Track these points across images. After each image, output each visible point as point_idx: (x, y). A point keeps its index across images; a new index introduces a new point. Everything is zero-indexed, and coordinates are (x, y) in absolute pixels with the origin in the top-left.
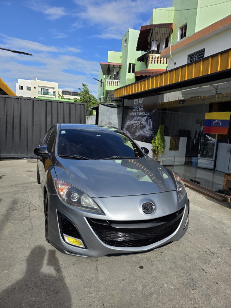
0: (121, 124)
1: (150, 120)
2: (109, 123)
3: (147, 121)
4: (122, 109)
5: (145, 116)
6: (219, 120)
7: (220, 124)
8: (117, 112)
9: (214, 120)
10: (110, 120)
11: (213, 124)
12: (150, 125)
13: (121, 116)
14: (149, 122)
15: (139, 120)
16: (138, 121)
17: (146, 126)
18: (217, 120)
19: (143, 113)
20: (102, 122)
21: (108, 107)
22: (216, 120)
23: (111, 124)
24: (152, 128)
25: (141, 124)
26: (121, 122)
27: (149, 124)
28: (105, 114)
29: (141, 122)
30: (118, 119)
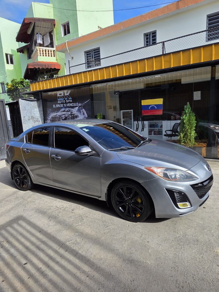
0: (43, 117)
1: (83, 110)
2: (32, 117)
3: (79, 110)
4: (41, 102)
5: (77, 106)
6: (154, 105)
7: (155, 108)
8: (38, 105)
9: (150, 105)
10: (33, 114)
11: (150, 108)
12: (84, 114)
13: (42, 109)
14: (82, 112)
15: (68, 111)
16: (66, 112)
17: (79, 116)
18: (153, 105)
19: (73, 104)
20: (24, 117)
21: (28, 102)
22: (151, 105)
23: (34, 118)
24: (87, 116)
25: (71, 115)
26: (42, 115)
27: (82, 113)
28: (26, 108)
29: (72, 112)
30: (40, 113)
